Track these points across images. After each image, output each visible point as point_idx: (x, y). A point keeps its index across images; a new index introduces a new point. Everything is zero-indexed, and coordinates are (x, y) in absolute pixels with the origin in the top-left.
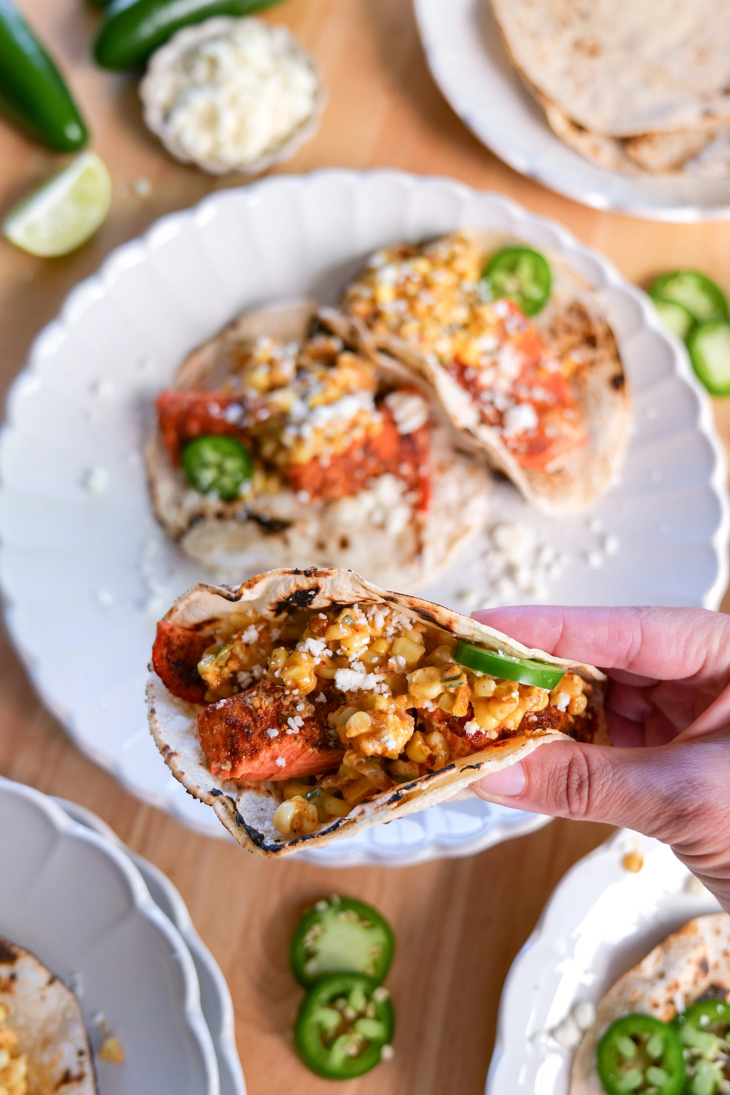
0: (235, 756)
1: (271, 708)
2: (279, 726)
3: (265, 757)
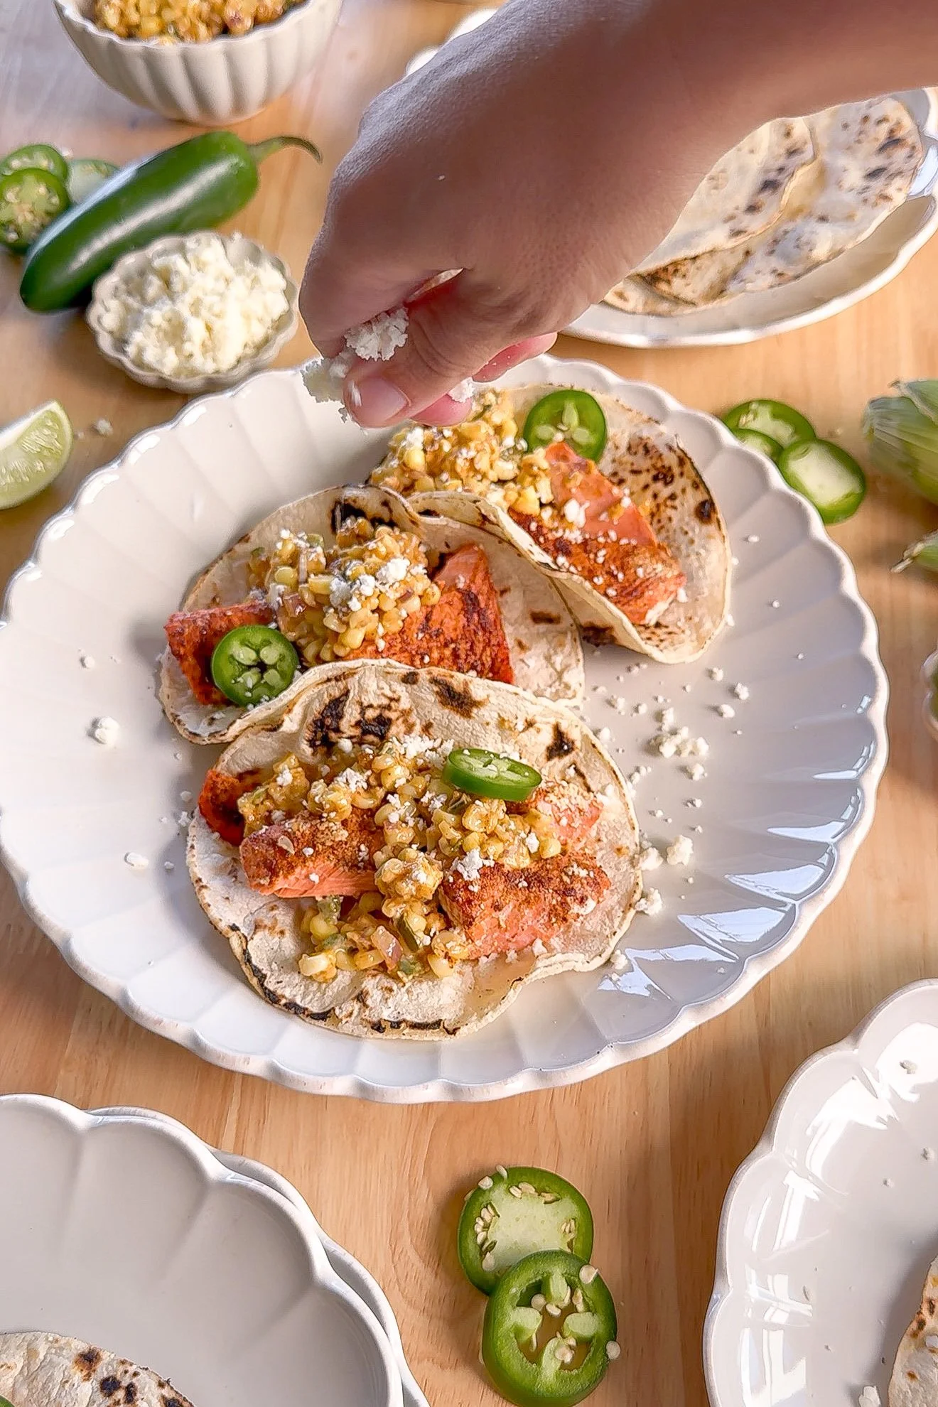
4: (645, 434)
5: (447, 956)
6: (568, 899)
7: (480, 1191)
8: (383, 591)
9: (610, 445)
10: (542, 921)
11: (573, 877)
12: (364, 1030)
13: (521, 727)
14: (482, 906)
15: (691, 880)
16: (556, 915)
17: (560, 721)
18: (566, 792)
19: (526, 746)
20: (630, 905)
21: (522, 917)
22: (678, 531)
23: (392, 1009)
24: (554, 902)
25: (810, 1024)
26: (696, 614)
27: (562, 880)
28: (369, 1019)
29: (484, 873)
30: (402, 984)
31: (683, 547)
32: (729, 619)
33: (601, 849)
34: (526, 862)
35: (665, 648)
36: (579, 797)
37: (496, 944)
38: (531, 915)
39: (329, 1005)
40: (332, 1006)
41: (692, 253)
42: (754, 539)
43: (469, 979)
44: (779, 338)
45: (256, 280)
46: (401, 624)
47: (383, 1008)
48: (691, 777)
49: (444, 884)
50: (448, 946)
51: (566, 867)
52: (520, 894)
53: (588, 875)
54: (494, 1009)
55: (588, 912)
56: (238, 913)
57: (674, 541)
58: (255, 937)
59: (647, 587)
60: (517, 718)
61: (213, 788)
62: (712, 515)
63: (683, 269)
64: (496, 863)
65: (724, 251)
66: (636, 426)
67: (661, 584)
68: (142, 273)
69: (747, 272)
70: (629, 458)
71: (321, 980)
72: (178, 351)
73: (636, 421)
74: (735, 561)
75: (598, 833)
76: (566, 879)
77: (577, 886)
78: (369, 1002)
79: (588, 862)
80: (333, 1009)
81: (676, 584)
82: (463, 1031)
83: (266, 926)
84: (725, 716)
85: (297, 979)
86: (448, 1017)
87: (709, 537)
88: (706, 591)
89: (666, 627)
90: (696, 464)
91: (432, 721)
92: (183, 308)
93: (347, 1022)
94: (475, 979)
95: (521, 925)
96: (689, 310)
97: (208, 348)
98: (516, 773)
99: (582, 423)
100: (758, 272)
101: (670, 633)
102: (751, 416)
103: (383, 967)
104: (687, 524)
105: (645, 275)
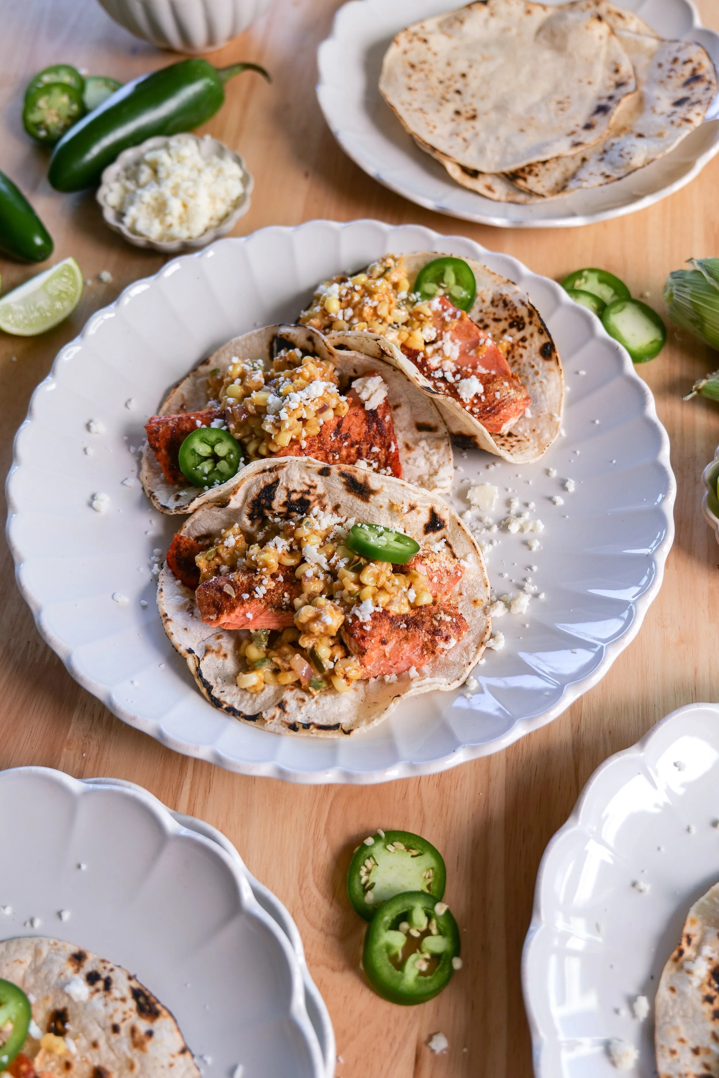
0: (220, 611)
1: (245, 582)
2: (250, 593)
3: (239, 612)
4: (504, 292)
5: (346, 677)
6: (437, 638)
7: (364, 847)
8: (307, 404)
9: (478, 299)
10: (416, 653)
11: (440, 621)
12: (284, 729)
13: (406, 509)
14: (373, 641)
15: (527, 626)
16: (427, 649)
17: (435, 505)
18: (437, 558)
19: (409, 523)
20: (482, 643)
21: (402, 650)
22: (527, 364)
23: (304, 714)
24: (426, 640)
25: (610, 732)
26: (538, 428)
27: (432, 624)
28: (287, 721)
29: (375, 617)
30: (311, 696)
31: (530, 377)
32: (563, 432)
33: (462, 601)
34: (406, 609)
35: (515, 452)
36: (447, 562)
37: (382, 668)
38: (408, 649)
39: (258, 710)
40: (260, 711)
41: (543, 158)
42: (583, 373)
43: (362, 694)
44: (605, 224)
45: (220, 171)
46: (319, 429)
47: (298, 714)
48: (530, 549)
49: (345, 623)
50: (347, 669)
51: (436, 614)
52: (401, 633)
53: (452, 620)
54: (379, 717)
55: (450, 648)
56: (194, 640)
57: (524, 372)
58: (206, 658)
59: (503, 406)
60: (403, 503)
61: (178, 546)
62: (553, 354)
63: (536, 170)
64: (384, 610)
65: (567, 157)
66: (498, 285)
67: (513, 404)
68: (138, 163)
69: (583, 174)
70: (492, 310)
71: (253, 692)
72: (162, 222)
73: (498, 282)
74: (568, 389)
75: (460, 589)
76: (436, 623)
77: (443, 628)
78: (287, 709)
79: (452, 611)
80: (261, 713)
81: (524, 404)
82: (356, 732)
83: (213, 651)
84: (557, 504)
85: (235, 690)
86: (345, 722)
87: (550, 370)
88: (546, 409)
89: (516, 436)
90: (542, 316)
91: (340, 503)
92: (166, 190)
93: (271, 723)
94: (366, 694)
95: (401, 655)
96: (539, 200)
97: (184, 220)
98: (401, 543)
99: (458, 282)
100: (591, 174)
101: (519, 441)
102: (583, 280)
103: (298, 684)
104: (534, 360)
105: (508, 173)
